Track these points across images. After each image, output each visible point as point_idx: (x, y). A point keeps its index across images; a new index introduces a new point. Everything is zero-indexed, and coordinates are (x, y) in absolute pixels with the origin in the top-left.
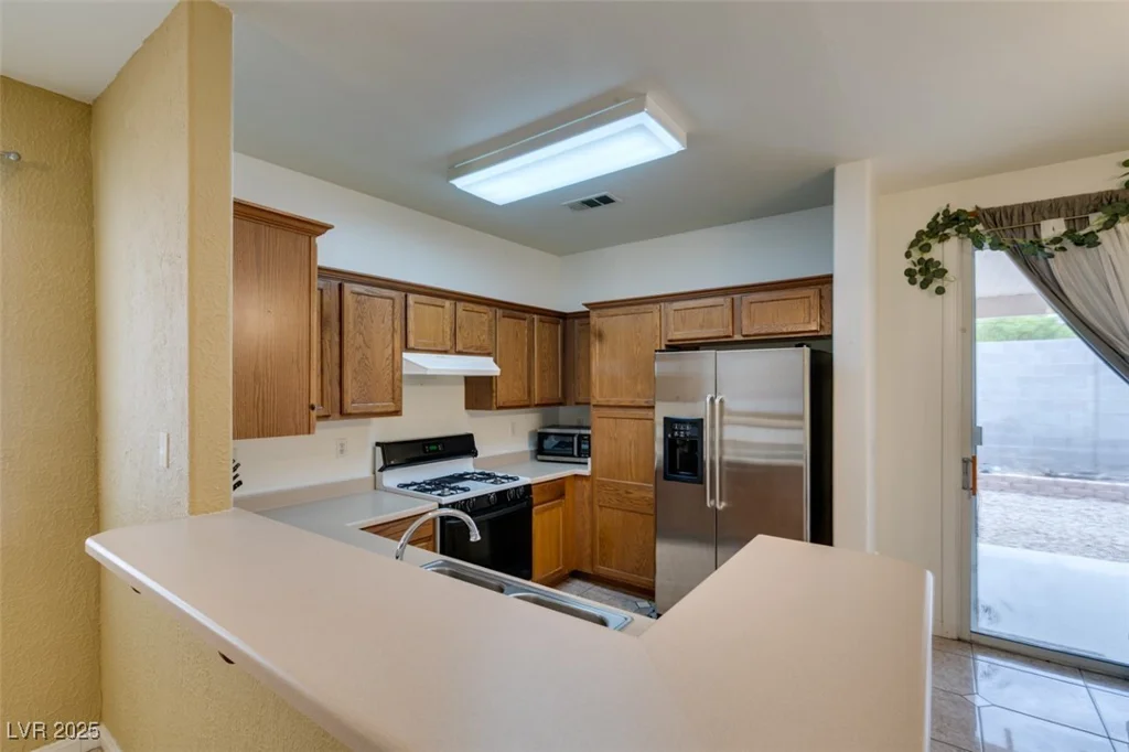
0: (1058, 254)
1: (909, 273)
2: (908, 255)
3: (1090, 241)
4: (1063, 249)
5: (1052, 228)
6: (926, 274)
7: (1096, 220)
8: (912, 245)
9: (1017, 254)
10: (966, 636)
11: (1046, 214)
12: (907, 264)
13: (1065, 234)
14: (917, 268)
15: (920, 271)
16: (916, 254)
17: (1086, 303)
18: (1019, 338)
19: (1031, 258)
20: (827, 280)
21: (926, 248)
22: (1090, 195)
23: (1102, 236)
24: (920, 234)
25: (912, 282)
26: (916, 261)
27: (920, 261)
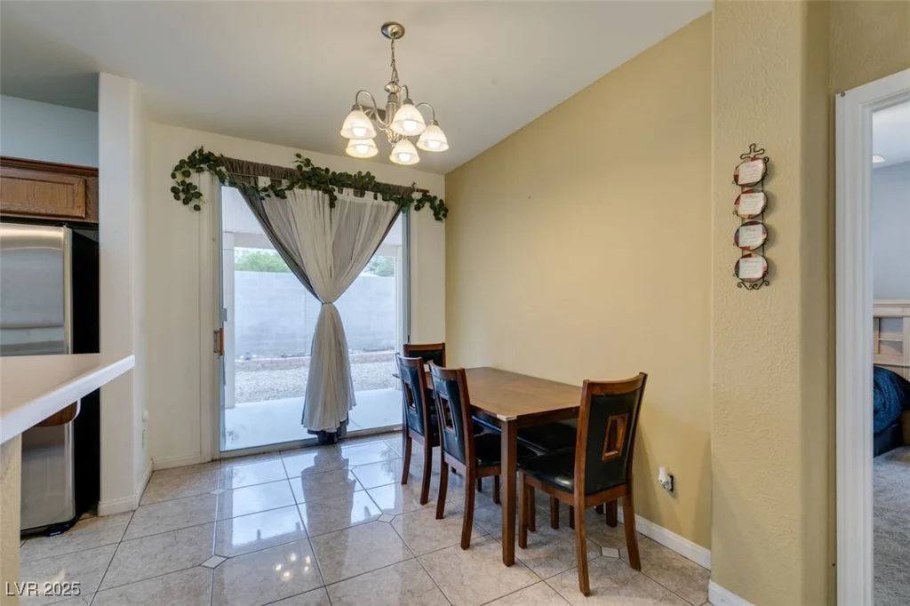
0: (267, 198)
1: (174, 190)
2: (173, 176)
3: (281, 195)
4: (269, 196)
5: (264, 182)
6: (187, 194)
7: (285, 183)
8: (177, 169)
9: (244, 192)
10: (217, 457)
11: (261, 172)
12: (172, 183)
13: (269, 186)
14: (181, 188)
15: (183, 190)
16: (180, 178)
17: (280, 230)
18: (268, 271)
19: (253, 197)
20: (94, 173)
21: (187, 174)
22: (282, 168)
23: (287, 192)
24: (182, 162)
25: (177, 198)
26: (179, 182)
27: (183, 183)
